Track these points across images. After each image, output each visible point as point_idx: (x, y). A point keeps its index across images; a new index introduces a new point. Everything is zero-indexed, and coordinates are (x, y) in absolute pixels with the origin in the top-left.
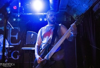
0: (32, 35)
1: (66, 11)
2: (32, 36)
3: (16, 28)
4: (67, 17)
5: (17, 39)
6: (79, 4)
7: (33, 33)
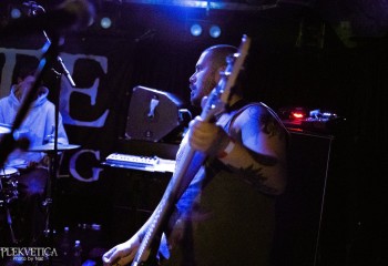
0: (154, 102)
2: (152, 107)
3: (92, 57)
5: (93, 103)
7: (158, 97)
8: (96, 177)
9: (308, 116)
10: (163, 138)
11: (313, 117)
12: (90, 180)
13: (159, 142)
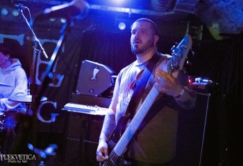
0: (96, 71)
1: (193, 12)
4: (193, 27)
6: (233, 3)
7: (98, 67)
8: (54, 120)
9: (194, 81)
10: (101, 94)
11: (198, 82)
12: (50, 121)
13: (98, 96)
